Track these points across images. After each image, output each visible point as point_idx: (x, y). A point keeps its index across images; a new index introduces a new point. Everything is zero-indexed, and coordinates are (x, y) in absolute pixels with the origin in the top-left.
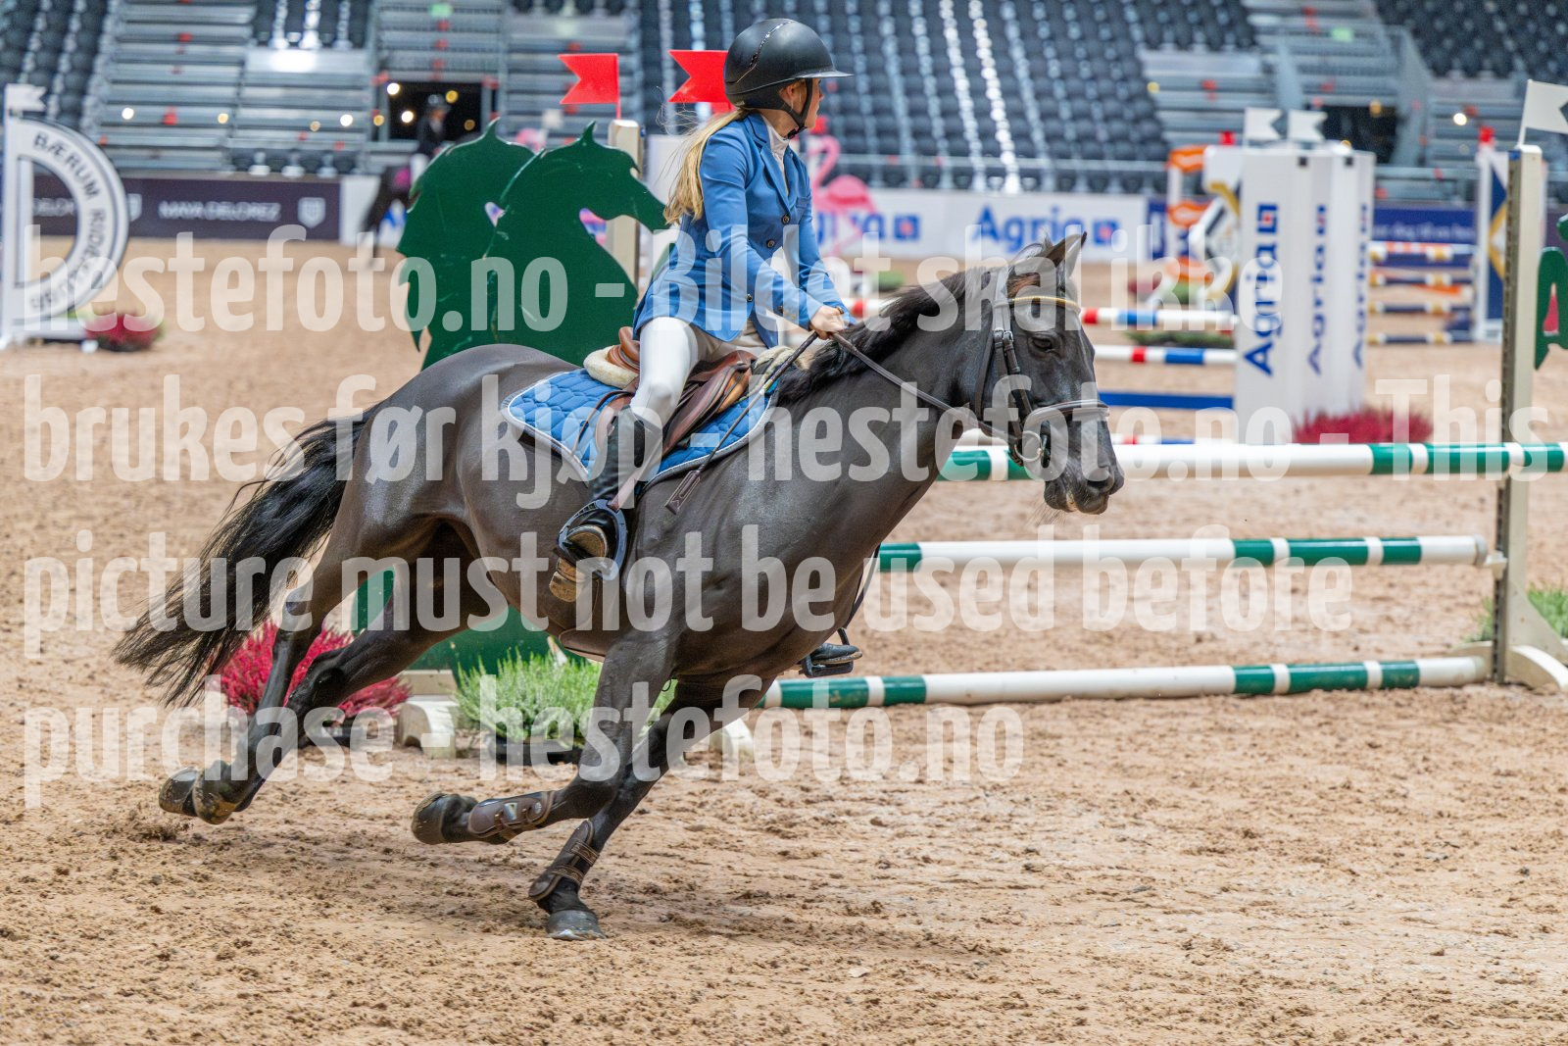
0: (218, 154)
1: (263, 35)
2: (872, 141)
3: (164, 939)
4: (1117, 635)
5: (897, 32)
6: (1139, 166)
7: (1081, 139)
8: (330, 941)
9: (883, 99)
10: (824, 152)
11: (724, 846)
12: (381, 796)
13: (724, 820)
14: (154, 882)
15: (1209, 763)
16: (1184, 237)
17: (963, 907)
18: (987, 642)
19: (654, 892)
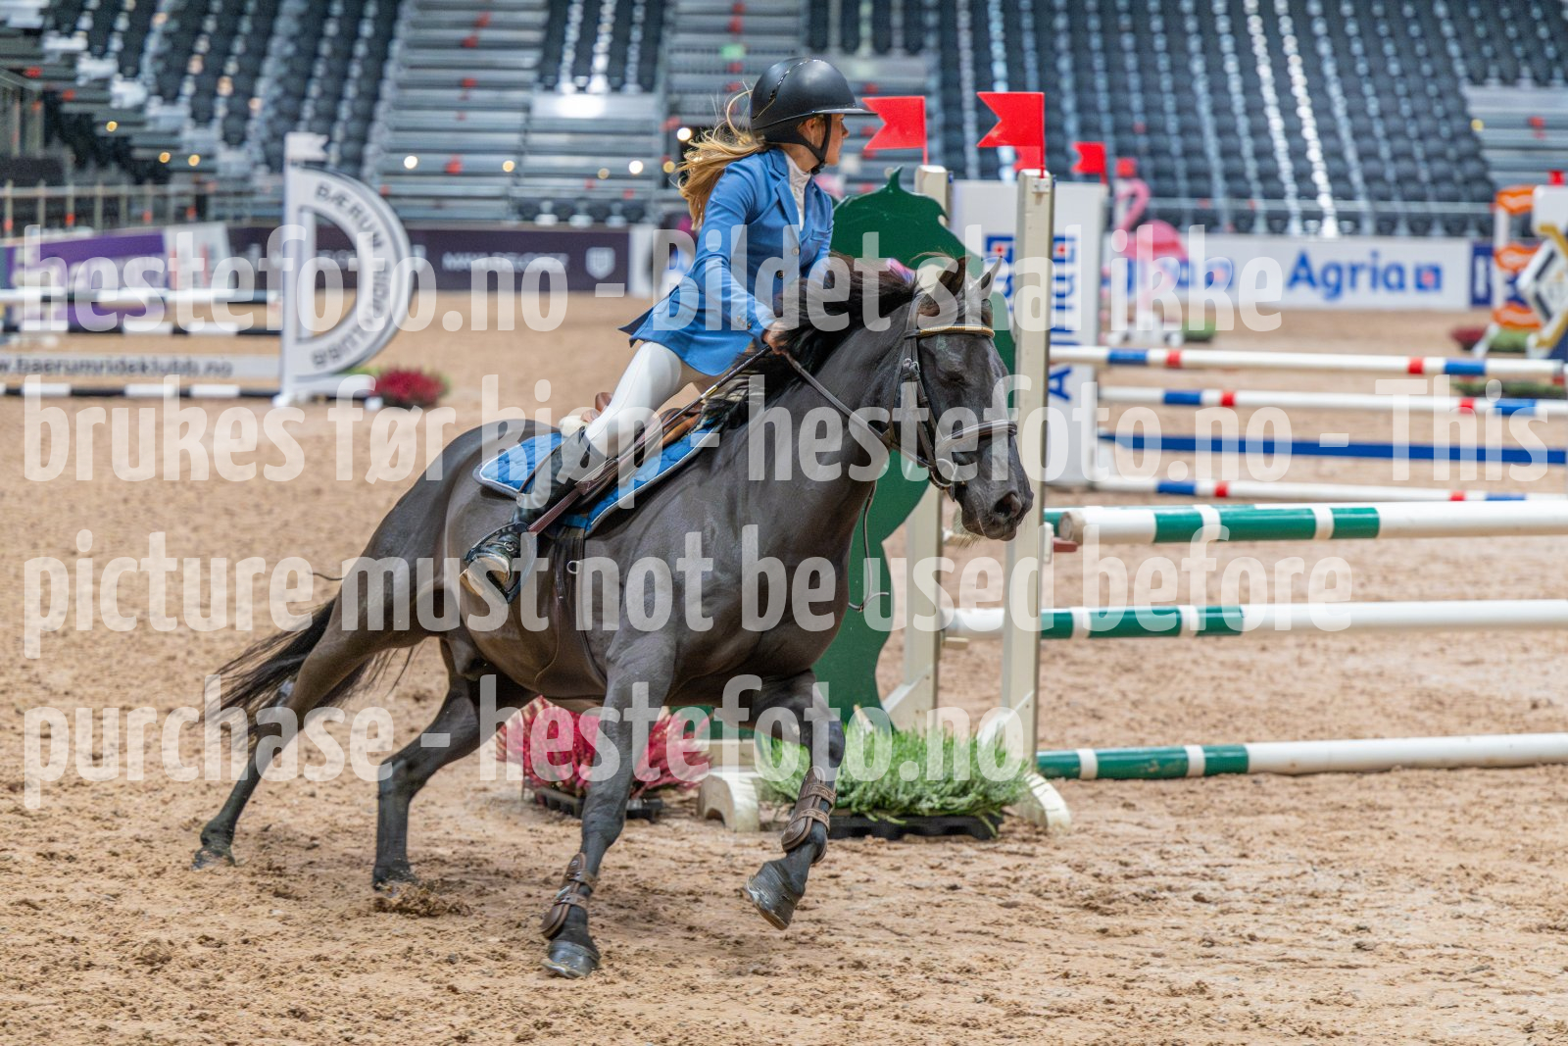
0: (503, 204)
1: (550, 79)
2: (1183, 184)
3: (461, 1020)
4: (1448, 701)
5: (1208, 70)
6: (1464, 208)
7: (1401, 180)
8: (633, 1022)
9: (1194, 141)
10: (1133, 196)
11: (1040, 923)
12: (682, 871)
13: (1040, 896)
14: (451, 961)
15: (1547, 836)
16: (1512, 281)
17: (1292, 987)
18: (1311, 709)
19: (968, 971)
